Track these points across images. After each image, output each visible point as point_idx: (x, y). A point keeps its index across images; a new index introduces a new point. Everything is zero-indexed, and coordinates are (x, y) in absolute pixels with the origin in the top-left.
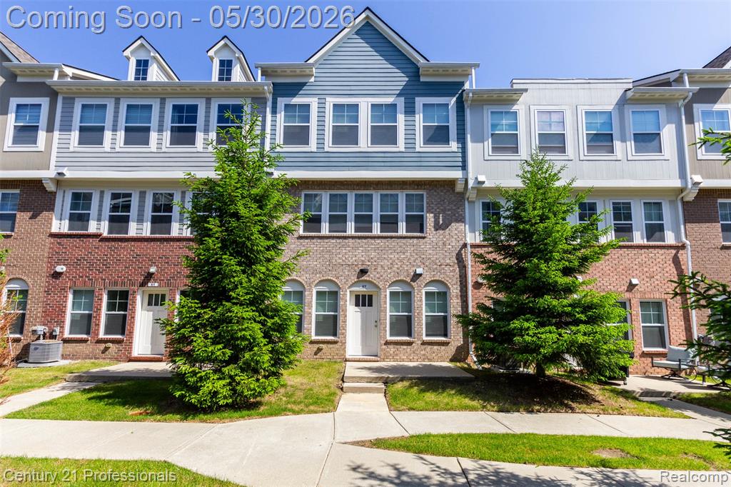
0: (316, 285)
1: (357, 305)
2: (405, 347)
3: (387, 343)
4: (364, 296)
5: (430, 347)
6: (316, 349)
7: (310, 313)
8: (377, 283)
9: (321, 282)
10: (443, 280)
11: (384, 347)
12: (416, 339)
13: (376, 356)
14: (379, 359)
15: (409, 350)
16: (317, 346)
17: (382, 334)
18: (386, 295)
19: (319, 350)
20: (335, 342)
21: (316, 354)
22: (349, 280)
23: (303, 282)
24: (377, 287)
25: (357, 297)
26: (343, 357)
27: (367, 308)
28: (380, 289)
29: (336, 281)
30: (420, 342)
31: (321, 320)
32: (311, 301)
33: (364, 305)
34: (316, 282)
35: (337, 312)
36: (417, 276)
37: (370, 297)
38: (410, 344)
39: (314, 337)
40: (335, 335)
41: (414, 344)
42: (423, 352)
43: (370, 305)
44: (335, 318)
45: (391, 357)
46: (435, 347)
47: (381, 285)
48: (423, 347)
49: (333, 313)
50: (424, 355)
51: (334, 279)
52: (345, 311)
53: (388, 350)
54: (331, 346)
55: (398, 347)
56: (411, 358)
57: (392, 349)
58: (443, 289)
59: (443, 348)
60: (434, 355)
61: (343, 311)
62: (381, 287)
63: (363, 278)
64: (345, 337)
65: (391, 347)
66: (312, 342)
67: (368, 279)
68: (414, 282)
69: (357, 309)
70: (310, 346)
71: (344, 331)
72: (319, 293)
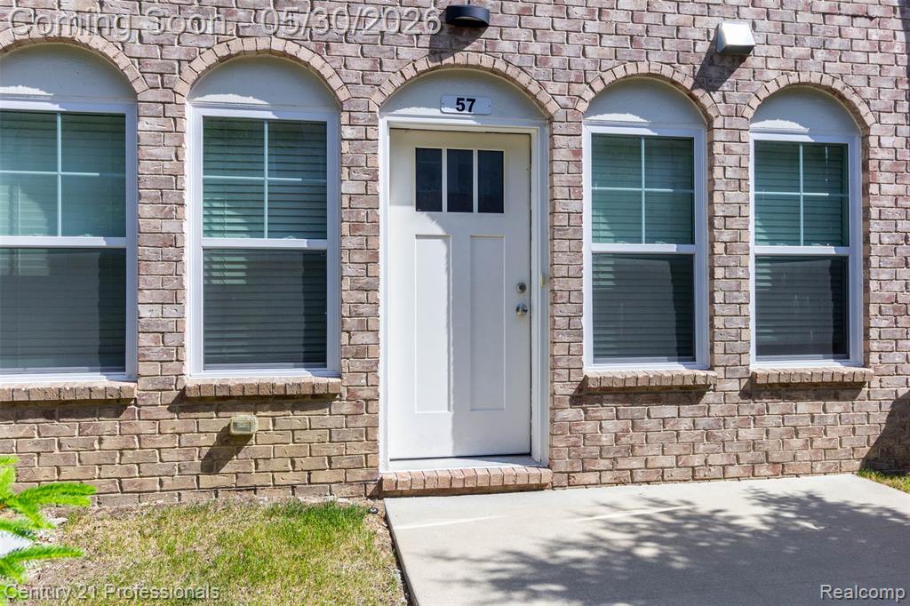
0: (203, 83)
1: (426, 201)
2: (669, 411)
3: (585, 394)
4: (460, 159)
5: (778, 407)
6: (208, 441)
7: (173, 241)
8: (534, 88)
9: (230, 67)
10: (838, 85)
11: (571, 413)
12: (718, 372)
14: (546, 475)
15: (685, 424)
16: (213, 423)
17: (559, 350)
18: (578, 152)
19: (231, 442)
20: (318, 399)
21: (211, 464)
22: (389, 65)
23: (122, 62)
24: (529, 104)
25: (426, 162)
26: (361, 474)
27: (475, 221)
28: (551, 119)
29: (316, 62)
30: (734, 386)
31: (236, 279)
32: (177, 175)
33: (460, 203)
34: (199, 65)
35: (322, 234)
36: (725, 60)
37: (493, 163)
38: (689, 394)
39: (196, 374)
40: (315, 355)
41: (709, 397)
42: (748, 434)
43: (493, 202)
44: (314, 268)
45: (603, 464)
46: (804, 407)
47: (553, 96)
48: (751, 407)
49: (302, 244)
50: (754, 445)
51: (305, 55)
52: (369, 227)
53: (590, 427)
54: (297, 419)
55: (637, 410)
56: (697, 461)
57: (607, 422)
59: (836, 407)
60: (796, 443)
61: (355, 227)
62: (552, 108)
63: (460, 58)
64: (372, 370)
65: (605, 411)
66: (186, 403)
67: (487, 62)
68: (711, 87)
69: (427, 223)
70: (178, 422)
71: (364, 338)
72: (219, 133)
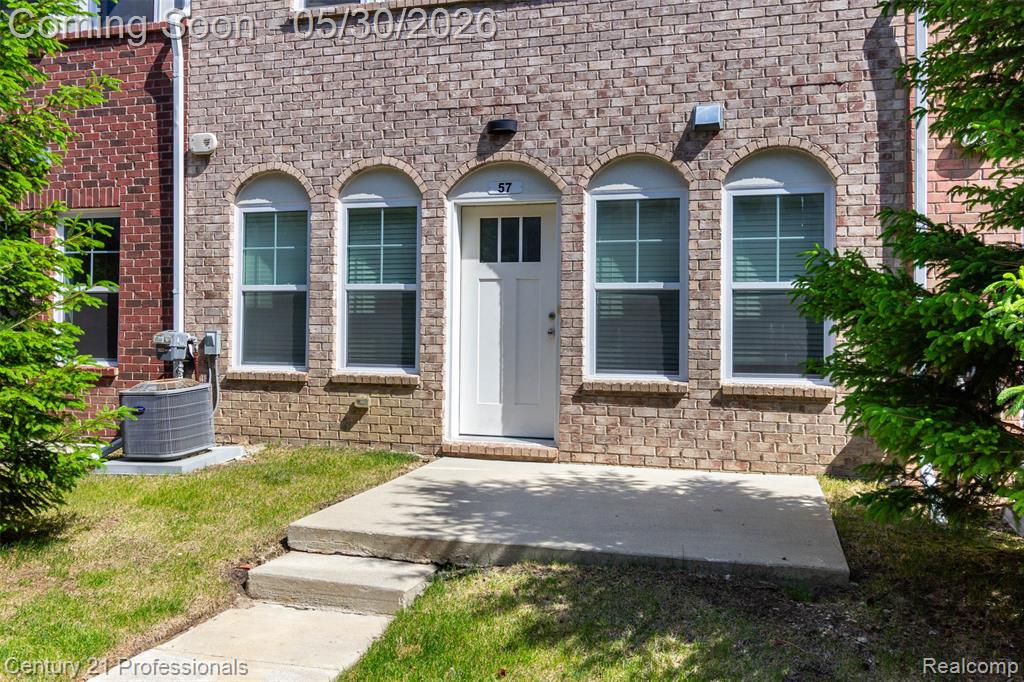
0: (344, 190)
1: (487, 256)
2: (650, 412)
3: (584, 395)
4: (510, 225)
5: (745, 415)
6: (344, 410)
7: (327, 287)
8: (548, 172)
9: (362, 177)
10: (806, 145)
11: (572, 408)
12: (694, 384)
13: (548, 439)
14: (552, 451)
15: (663, 423)
16: (349, 399)
17: (564, 362)
18: (580, 217)
19: (357, 413)
20: (406, 388)
21: (346, 425)
22: (451, 166)
23: (303, 180)
24: (549, 185)
25: (487, 226)
26: (431, 440)
27: (520, 267)
28: (560, 192)
29: (407, 169)
30: (708, 395)
31: (368, 309)
32: (330, 246)
33: (510, 255)
34: (343, 178)
35: (412, 280)
36: (700, 135)
37: (533, 227)
38: (667, 399)
39: (340, 368)
40: (408, 360)
41: (684, 403)
42: (718, 434)
43: (533, 254)
44: (409, 301)
45: (597, 448)
46: (769, 416)
47: (561, 177)
48: (719, 414)
49: (400, 287)
50: (724, 444)
51: (401, 165)
52: (438, 275)
53: (586, 419)
54: (393, 400)
55: (624, 409)
56: (673, 453)
57: (600, 418)
58: (807, 186)
59: (800, 419)
60: (762, 446)
61: (429, 276)
62: (561, 185)
63: (497, 156)
64: (439, 370)
65: (599, 408)
66: (335, 386)
67: (515, 157)
68: (688, 159)
69: (486, 270)
70: (328, 397)
71: (433, 349)
72: (356, 217)
